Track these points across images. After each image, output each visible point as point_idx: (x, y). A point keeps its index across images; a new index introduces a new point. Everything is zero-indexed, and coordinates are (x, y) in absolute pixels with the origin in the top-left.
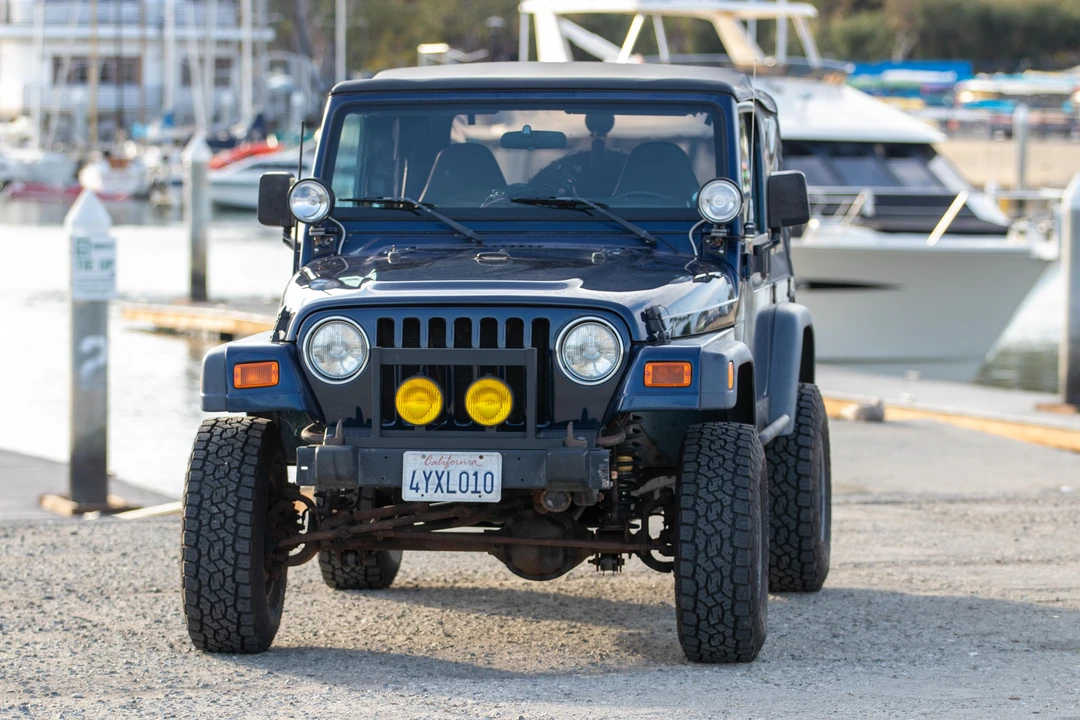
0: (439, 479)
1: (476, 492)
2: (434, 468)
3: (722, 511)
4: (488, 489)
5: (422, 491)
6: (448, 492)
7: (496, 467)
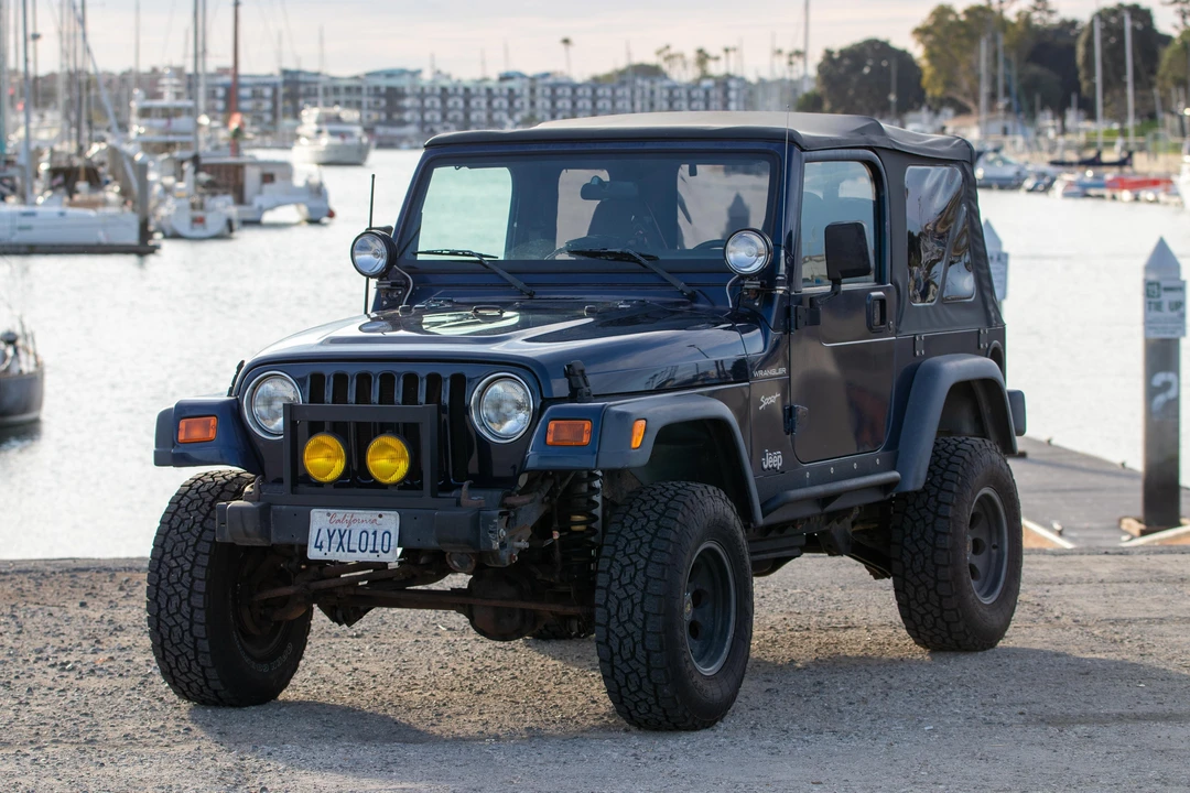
0: (342, 537)
1: (374, 551)
2: (338, 526)
3: (635, 574)
4: (386, 549)
5: (325, 550)
6: (349, 551)
7: (394, 526)
